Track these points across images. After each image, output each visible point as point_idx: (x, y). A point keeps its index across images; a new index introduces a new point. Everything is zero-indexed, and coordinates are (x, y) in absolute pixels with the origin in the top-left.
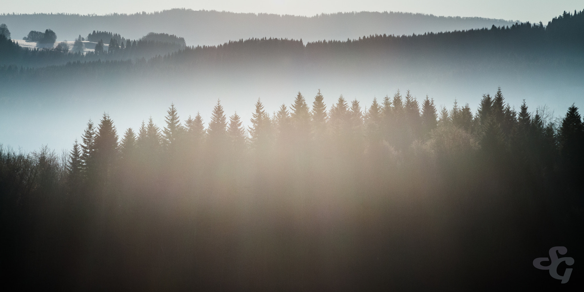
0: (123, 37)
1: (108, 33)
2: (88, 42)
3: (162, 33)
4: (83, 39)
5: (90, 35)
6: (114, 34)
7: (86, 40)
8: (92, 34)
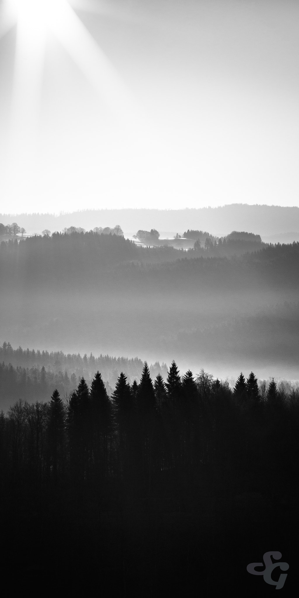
0: (211, 235)
1: (199, 231)
2: (185, 239)
3: (243, 231)
4: (180, 237)
5: (185, 233)
6: (204, 232)
7: (182, 237)
8: (186, 232)
